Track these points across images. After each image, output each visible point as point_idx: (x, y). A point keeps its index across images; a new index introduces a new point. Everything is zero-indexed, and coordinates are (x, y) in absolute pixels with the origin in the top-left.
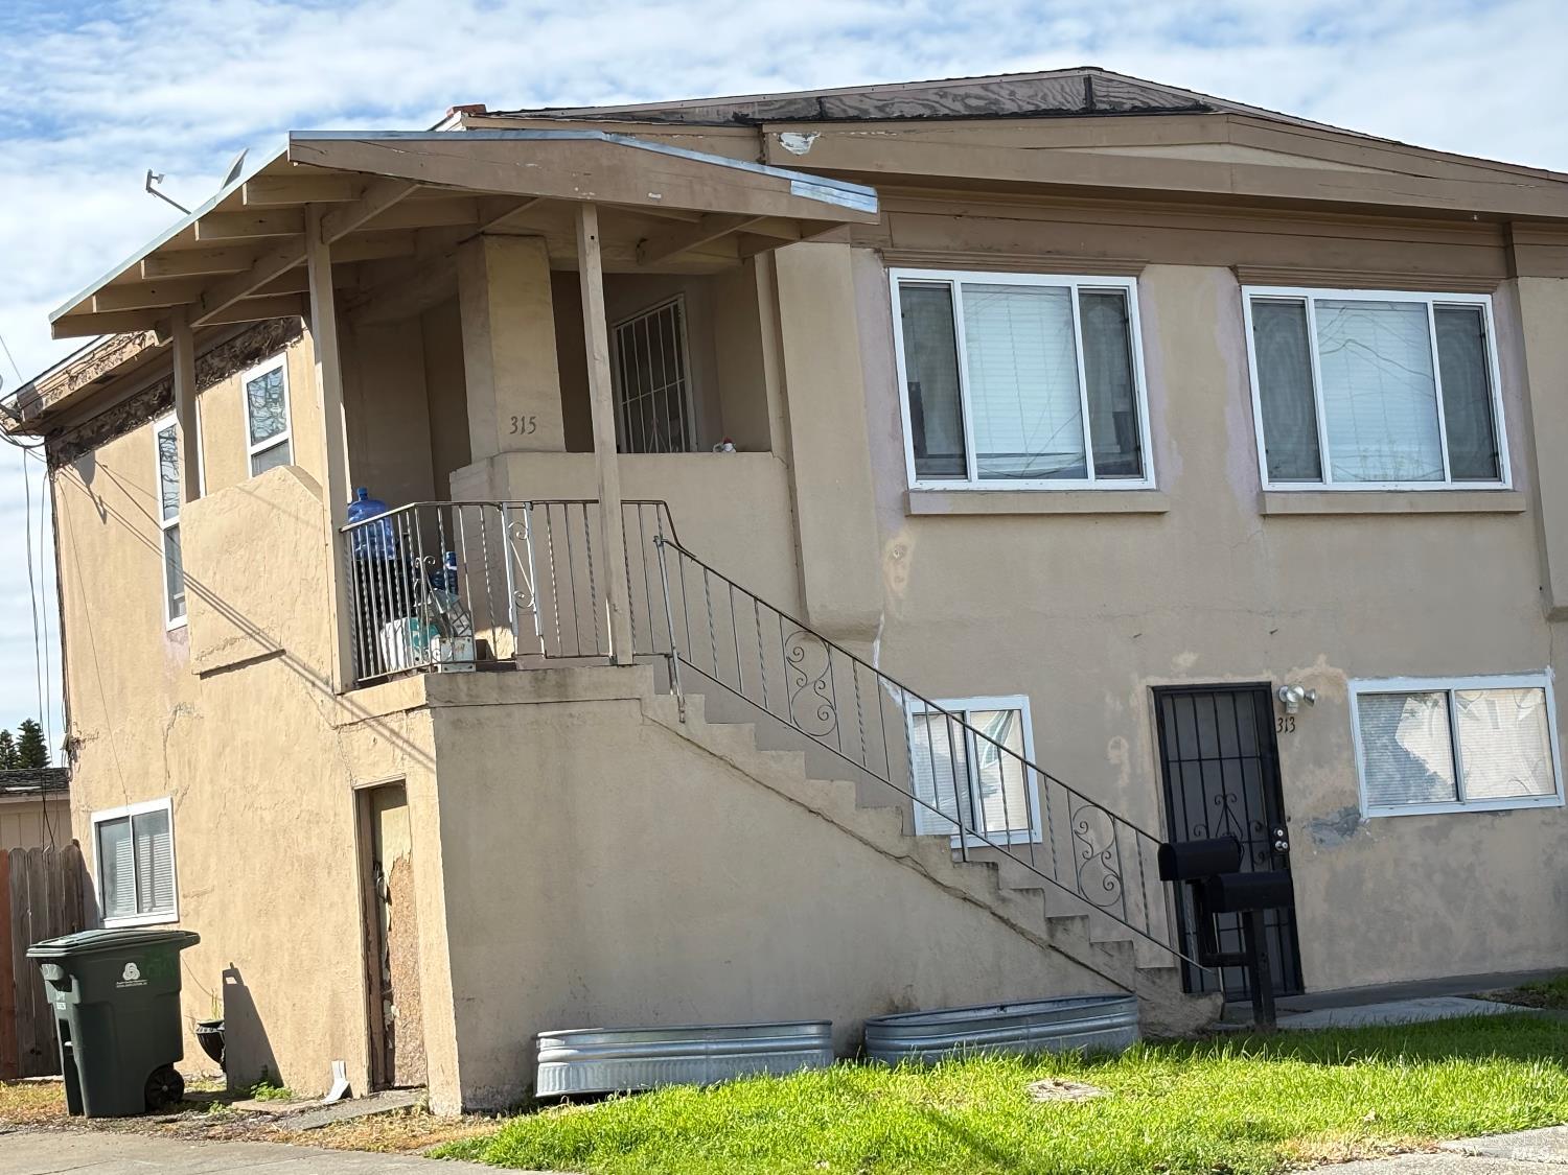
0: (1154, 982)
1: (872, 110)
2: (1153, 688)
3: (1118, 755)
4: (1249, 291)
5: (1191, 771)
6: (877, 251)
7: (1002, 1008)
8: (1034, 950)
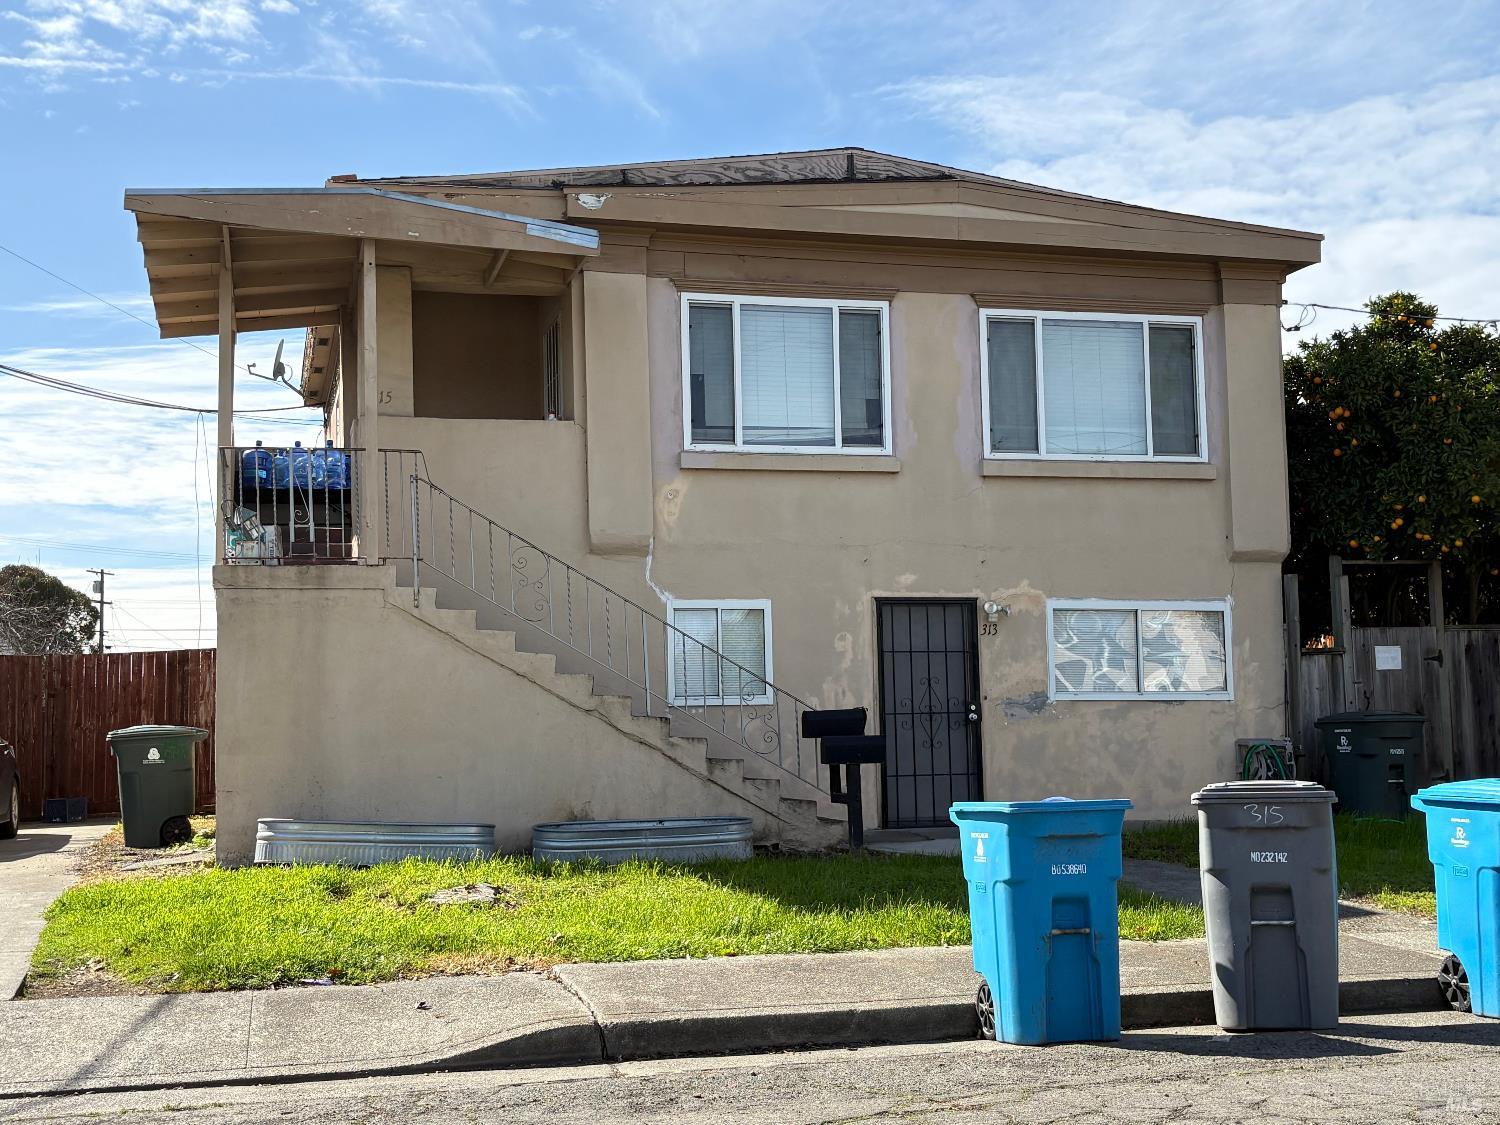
0: (795, 811)
1: (666, 179)
2: (876, 598)
3: (844, 644)
4: (984, 313)
5: (902, 660)
6: (671, 280)
7: (661, 822)
8: (696, 781)
